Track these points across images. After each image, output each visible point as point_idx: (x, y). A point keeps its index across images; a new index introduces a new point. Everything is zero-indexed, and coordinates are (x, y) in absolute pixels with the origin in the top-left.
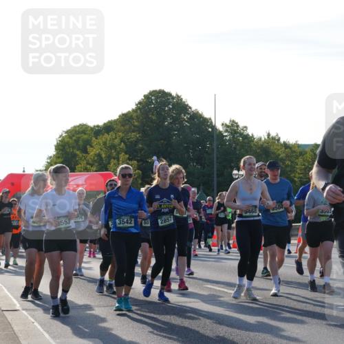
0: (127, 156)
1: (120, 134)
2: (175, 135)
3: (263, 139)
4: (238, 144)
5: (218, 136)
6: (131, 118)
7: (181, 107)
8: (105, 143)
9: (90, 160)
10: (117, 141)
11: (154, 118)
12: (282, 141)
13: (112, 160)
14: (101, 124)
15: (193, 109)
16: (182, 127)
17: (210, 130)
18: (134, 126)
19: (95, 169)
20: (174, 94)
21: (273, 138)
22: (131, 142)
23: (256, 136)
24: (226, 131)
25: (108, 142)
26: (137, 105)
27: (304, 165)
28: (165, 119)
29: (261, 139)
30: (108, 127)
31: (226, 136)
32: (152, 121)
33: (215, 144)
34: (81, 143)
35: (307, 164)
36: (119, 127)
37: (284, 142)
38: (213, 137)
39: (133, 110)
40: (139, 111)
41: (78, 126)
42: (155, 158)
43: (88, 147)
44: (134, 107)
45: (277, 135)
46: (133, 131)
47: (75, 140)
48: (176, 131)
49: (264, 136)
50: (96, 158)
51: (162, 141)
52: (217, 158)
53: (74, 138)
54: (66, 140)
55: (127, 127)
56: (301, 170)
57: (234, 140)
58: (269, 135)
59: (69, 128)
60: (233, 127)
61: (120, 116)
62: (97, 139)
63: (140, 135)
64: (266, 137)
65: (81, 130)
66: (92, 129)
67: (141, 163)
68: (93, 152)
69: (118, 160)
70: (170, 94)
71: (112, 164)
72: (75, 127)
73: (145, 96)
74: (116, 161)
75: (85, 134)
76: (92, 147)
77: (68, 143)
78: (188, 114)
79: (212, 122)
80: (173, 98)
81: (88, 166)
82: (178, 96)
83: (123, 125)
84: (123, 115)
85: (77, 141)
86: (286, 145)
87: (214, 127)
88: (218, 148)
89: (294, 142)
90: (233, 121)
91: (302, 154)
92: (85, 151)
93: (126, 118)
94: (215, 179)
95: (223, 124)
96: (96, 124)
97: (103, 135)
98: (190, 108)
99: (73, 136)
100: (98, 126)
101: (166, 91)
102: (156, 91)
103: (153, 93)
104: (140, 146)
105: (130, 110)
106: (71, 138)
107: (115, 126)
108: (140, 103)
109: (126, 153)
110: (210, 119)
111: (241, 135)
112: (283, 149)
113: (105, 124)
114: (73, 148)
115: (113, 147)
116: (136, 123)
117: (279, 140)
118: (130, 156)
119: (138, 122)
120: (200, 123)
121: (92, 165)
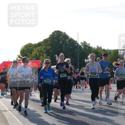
0: (46, 55)
1: (44, 47)
2: (63, 47)
3: (96, 48)
4: (86, 50)
5: (79, 47)
6: (48, 41)
7: (66, 36)
8: (38, 50)
9: (33, 56)
10: (42, 49)
11: (56, 41)
12: (102, 49)
13: (41, 56)
14: (37, 43)
15: (70, 37)
16: (66, 44)
17: (76, 45)
18: (49, 44)
19: (35, 59)
20: (63, 32)
21: (99, 48)
22: (48, 49)
23: (93, 47)
24: (82, 45)
25: (39, 50)
26: (49, 36)
27: (111, 57)
28: (60, 41)
29: (95, 48)
30: (39, 44)
31: (82, 47)
32: (55, 42)
33: (78, 50)
34: (29, 50)
35: (112, 57)
36: (43, 44)
37: (103, 49)
38: (77, 47)
39: (48, 38)
40: (50, 38)
41: (28, 44)
42: (56, 55)
43: (32, 51)
44: (49, 37)
45: (101, 47)
46: (49, 46)
47: (27, 49)
48: (64, 45)
49: (96, 47)
50: (35, 55)
51: (59, 49)
52: (79, 55)
53: (27, 48)
54: (24, 49)
55: (46, 44)
56: (109, 59)
57: (85, 48)
58: (98, 46)
59: (25, 45)
60: (85, 44)
61: (43, 40)
62: (35, 48)
63: (51, 47)
64: (97, 47)
65: (29, 45)
66: (33, 45)
67: (51, 57)
68: (34, 53)
69: (43, 56)
70: (62, 32)
71: (41, 58)
72: (27, 44)
73: (52, 33)
74: (42, 57)
75: (31, 47)
76: (33, 51)
77: (25, 50)
78: (68, 39)
79: (77, 42)
80: (63, 33)
81: (32, 58)
82: (64, 33)
83: (45, 44)
84: (45, 40)
85: (28, 49)
86: (104, 50)
87: (78, 44)
88: (79, 51)
89: (107, 49)
90: (85, 42)
91: (110, 53)
92: (31, 53)
93: (46, 41)
94: (78, 63)
95: (81, 43)
96: (35, 43)
97: (37, 47)
98: (69, 37)
99: (27, 47)
100: (36, 44)
101: (60, 31)
102: (56, 31)
103: (55, 32)
104: (51, 51)
105: (47, 38)
106: (26, 48)
107: (42, 44)
108: (51, 35)
109: (46, 54)
110: (76, 41)
111: (88, 46)
112: (103, 51)
113: (38, 43)
114: (27, 52)
115: (41, 51)
116: (49, 43)
117: (101, 48)
118: (47, 54)
119: (50, 42)
120: (73, 42)
121: (34, 58)
